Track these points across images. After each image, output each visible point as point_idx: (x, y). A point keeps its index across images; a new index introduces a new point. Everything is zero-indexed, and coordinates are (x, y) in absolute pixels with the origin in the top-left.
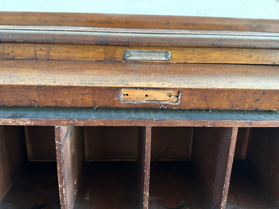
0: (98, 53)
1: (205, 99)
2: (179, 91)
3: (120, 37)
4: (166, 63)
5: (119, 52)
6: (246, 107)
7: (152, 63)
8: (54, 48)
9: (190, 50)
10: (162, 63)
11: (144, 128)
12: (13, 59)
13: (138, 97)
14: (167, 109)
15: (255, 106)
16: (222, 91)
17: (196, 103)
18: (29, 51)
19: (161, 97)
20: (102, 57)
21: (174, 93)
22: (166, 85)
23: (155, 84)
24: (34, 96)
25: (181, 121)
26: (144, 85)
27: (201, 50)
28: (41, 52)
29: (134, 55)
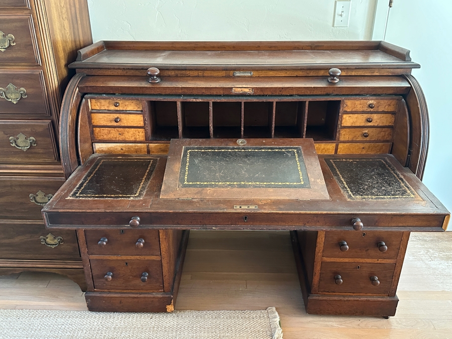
0: (223, 73)
1: (262, 91)
2: (253, 88)
3: (232, 67)
4: (251, 77)
5: (231, 73)
6: (277, 94)
7: (245, 77)
8: (205, 72)
9: (261, 71)
10: (249, 77)
11: (241, 102)
12: (189, 76)
13: (239, 91)
14: (250, 95)
15: (280, 93)
16: (268, 88)
17: (259, 93)
18: (195, 73)
19: (247, 90)
20: (224, 75)
21: (251, 89)
22: (249, 86)
23: (244, 86)
24: (204, 91)
25: (255, 100)
26: (241, 86)
27: (265, 71)
28: (200, 74)
29: (238, 74)
